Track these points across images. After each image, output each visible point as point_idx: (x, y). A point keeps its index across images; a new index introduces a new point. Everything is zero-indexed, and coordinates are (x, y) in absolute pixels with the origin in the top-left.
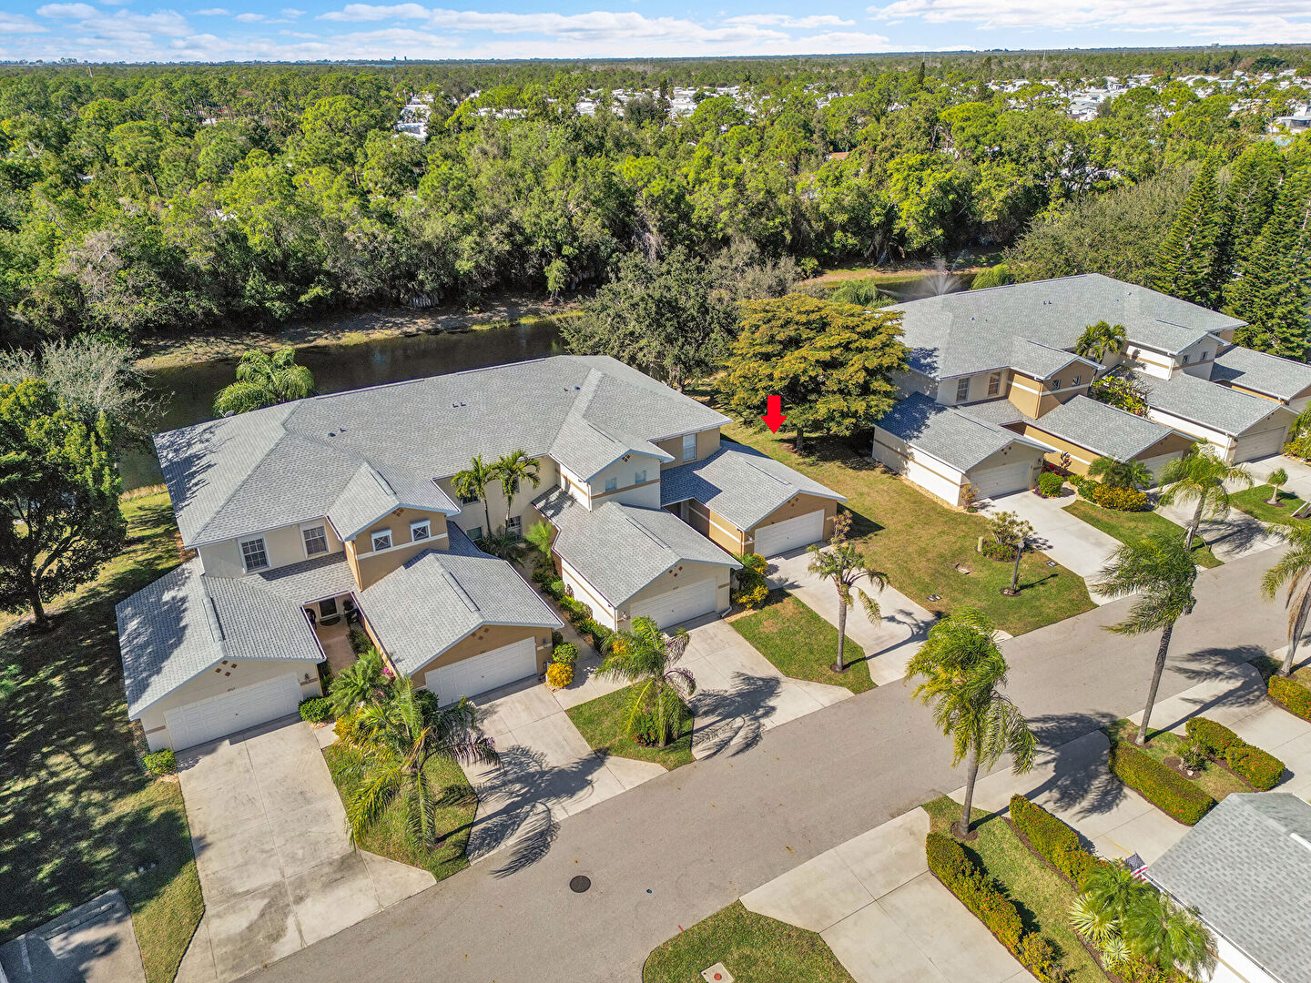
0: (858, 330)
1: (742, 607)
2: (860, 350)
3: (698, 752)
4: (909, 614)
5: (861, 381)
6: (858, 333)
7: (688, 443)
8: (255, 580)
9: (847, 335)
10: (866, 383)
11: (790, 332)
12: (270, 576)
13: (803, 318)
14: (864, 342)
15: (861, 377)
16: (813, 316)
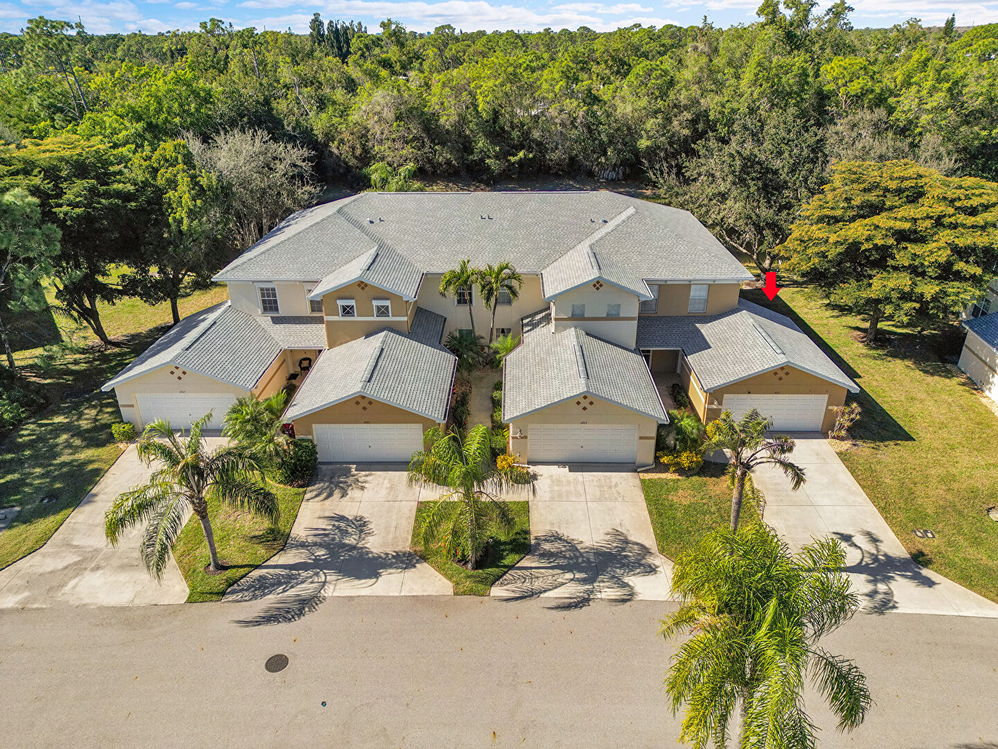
0: (958, 204)
1: (665, 468)
2: (954, 226)
3: (497, 591)
4: (874, 540)
5: (942, 260)
6: (957, 209)
7: (697, 293)
8: (265, 321)
9: (940, 208)
10: (949, 264)
11: (872, 197)
12: (277, 321)
13: (893, 185)
14: (961, 218)
15: (943, 255)
16: (907, 184)
